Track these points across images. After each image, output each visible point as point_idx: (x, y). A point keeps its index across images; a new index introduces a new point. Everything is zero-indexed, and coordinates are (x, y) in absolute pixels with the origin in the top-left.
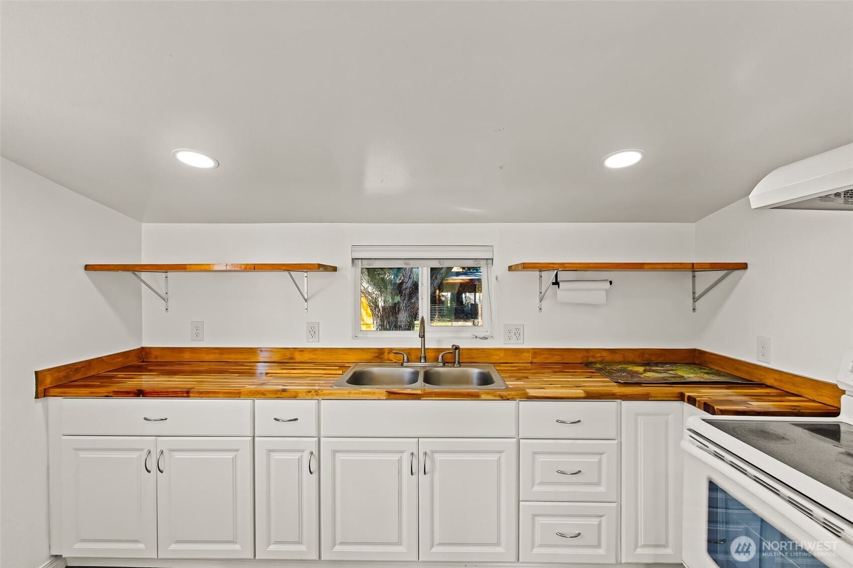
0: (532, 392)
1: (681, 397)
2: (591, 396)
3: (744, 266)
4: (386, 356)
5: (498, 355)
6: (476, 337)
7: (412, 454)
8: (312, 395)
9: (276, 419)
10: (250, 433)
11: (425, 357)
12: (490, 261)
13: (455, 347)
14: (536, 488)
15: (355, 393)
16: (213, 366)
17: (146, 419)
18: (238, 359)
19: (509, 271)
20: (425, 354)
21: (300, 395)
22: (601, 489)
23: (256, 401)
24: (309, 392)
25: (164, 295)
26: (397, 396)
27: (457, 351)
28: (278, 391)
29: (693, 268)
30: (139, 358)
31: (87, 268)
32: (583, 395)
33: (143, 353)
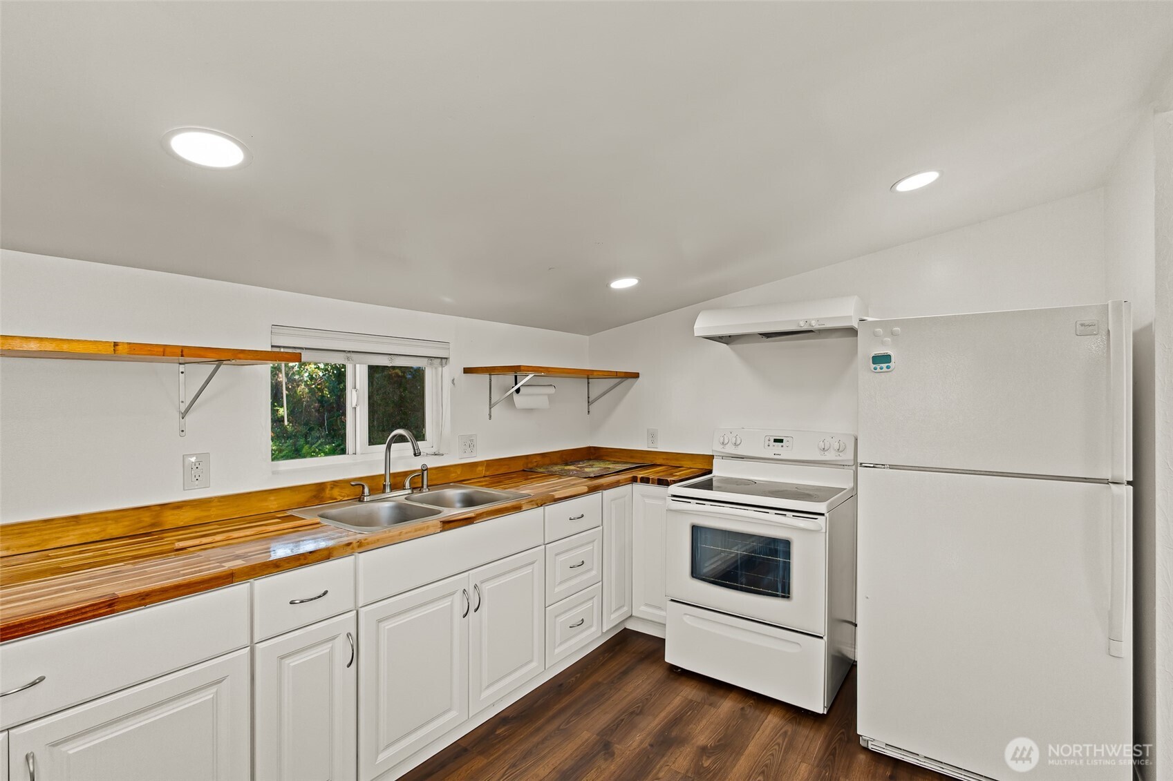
1: (634, 480)
3: (636, 376)
4: (328, 493)
5: (456, 472)
7: (464, 592)
8: (353, 548)
12: (445, 361)
13: (425, 467)
19: (464, 373)
24: (348, 544)
26: (451, 524)
27: (425, 472)
29: (588, 375)
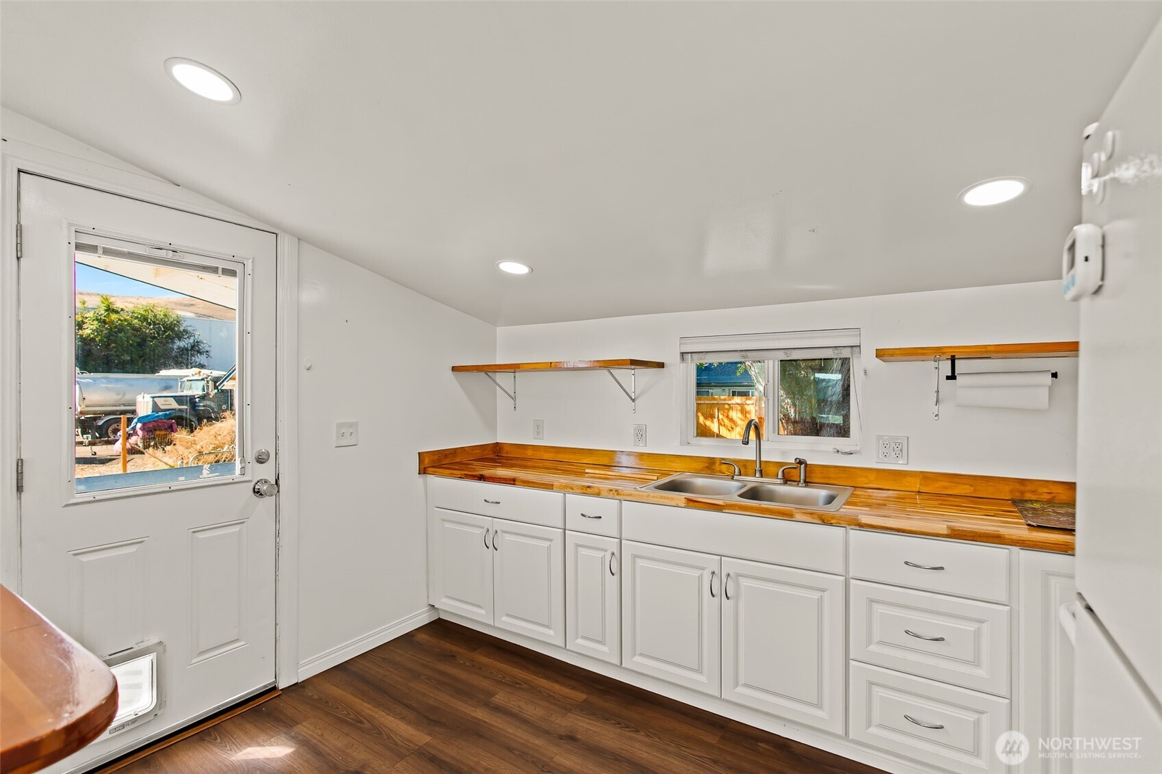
0: (865, 519)
2: (956, 535)
4: (717, 466)
5: (866, 477)
6: (838, 451)
7: (713, 573)
8: (613, 494)
9: (583, 515)
10: (560, 525)
11: (761, 471)
12: (857, 350)
13: (798, 461)
14: (873, 648)
15: (653, 497)
16: (548, 464)
17: (485, 501)
18: (571, 459)
20: (760, 467)
21: (602, 493)
22: (981, 672)
23: (567, 495)
24: (611, 490)
25: (512, 395)
26: (697, 504)
27: (803, 466)
28: (584, 486)
30: (494, 452)
31: (454, 369)
32: (945, 532)
33: (497, 447)
